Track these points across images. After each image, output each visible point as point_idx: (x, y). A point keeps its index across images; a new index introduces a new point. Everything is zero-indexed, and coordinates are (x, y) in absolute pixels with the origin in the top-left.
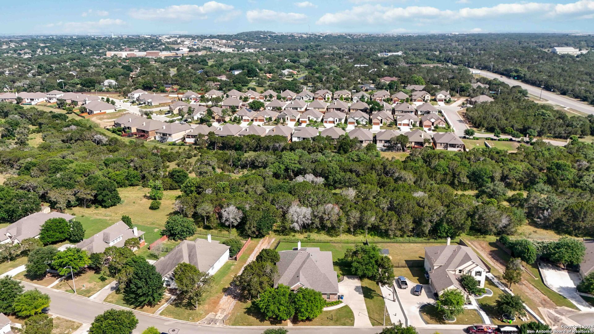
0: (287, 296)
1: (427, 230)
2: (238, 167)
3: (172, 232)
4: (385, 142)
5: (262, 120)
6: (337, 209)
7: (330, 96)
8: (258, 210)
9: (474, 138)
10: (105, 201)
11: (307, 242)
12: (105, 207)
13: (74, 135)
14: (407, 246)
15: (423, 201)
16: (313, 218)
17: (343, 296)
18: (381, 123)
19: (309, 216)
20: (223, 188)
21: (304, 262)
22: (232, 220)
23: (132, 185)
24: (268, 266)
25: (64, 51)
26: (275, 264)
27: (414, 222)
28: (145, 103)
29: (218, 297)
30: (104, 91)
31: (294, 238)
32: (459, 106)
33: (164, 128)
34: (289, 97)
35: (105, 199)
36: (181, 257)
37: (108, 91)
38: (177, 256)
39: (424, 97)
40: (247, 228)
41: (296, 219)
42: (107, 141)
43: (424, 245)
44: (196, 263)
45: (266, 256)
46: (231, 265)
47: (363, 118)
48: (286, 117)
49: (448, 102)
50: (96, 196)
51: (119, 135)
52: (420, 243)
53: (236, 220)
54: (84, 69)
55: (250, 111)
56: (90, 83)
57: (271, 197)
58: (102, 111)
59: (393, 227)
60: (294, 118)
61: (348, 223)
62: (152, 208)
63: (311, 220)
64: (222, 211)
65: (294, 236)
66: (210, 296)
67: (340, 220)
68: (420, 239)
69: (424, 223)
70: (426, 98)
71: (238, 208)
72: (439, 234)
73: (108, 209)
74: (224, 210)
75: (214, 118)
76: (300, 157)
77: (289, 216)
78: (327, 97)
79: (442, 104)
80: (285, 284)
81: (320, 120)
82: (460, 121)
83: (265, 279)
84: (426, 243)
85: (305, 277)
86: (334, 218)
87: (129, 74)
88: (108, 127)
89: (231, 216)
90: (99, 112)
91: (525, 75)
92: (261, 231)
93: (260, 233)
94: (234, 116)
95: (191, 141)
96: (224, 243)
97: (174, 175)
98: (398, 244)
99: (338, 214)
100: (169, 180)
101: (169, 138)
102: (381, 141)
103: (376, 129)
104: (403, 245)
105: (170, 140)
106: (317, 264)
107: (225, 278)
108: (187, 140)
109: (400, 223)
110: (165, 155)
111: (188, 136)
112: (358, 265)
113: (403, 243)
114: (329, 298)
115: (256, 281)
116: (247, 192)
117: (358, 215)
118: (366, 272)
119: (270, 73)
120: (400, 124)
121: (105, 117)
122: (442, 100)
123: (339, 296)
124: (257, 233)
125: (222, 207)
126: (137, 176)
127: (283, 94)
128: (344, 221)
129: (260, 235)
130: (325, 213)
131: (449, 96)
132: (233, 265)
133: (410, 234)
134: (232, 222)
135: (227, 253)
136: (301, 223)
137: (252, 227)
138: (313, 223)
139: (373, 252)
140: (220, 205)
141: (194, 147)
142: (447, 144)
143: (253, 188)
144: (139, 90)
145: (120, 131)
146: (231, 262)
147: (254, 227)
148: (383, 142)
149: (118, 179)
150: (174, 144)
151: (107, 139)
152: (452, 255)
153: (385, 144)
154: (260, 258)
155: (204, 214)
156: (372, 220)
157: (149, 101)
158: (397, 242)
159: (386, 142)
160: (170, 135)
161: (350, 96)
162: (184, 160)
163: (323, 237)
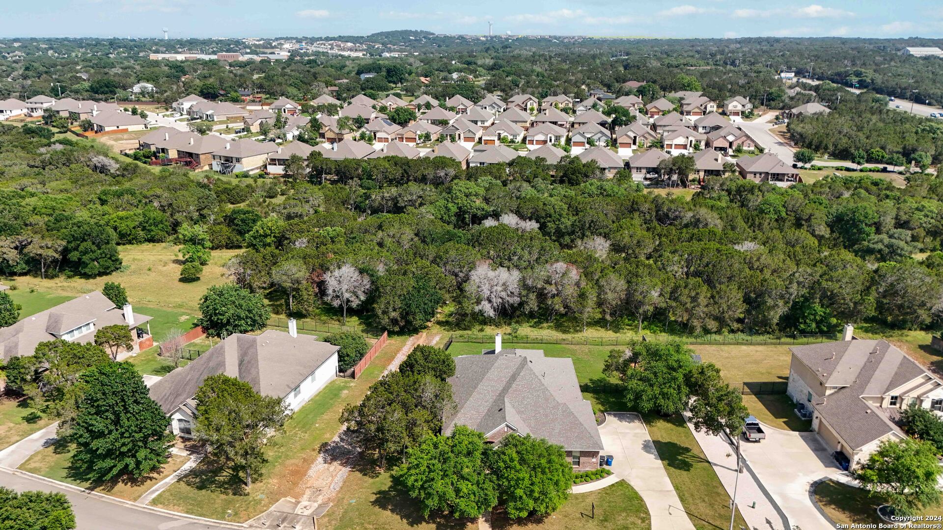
0: (478, 454)
1: (775, 316)
2: (364, 211)
3: (215, 318)
4: (649, 172)
5: (414, 140)
6: (574, 274)
7: (536, 106)
8: (405, 274)
9: (813, 168)
10: (85, 265)
11: (511, 342)
12: (86, 276)
13: (55, 158)
14: (734, 350)
15: (758, 259)
16: (524, 293)
17: (611, 457)
18: (634, 143)
19: (514, 286)
20: (331, 238)
21: (514, 378)
22: (347, 295)
23: (151, 240)
24: (429, 385)
25: (80, 55)
26: (443, 380)
27: (747, 300)
28: (201, 118)
29: (305, 460)
30: (131, 101)
31: (480, 334)
32: (770, 122)
33: (228, 150)
34: (461, 107)
35: (85, 258)
36: (222, 364)
37: (138, 101)
38: (211, 364)
39: (706, 108)
40: (380, 312)
41: (486, 293)
42: (118, 170)
43: (771, 348)
44: (256, 381)
45: (422, 362)
46: (341, 389)
47: (600, 135)
48: (457, 133)
49: (747, 116)
50: (65, 251)
51: (145, 163)
52: (761, 344)
53: (355, 293)
54: (102, 70)
55: (390, 125)
56: (108, 87)
57: (431, 251)
58: (121, 128)
59: (701, 310)
60: (471, 135)
61: (600, 304)
62: (184, 280)
63: (520, 295)
64: (327, 277)
65: (482, 330)
66: (287, 457)
67: (582, 296)
68: (760, 338)
69: (770, 302)
70: (709, 109)
71: (361, 272)
72: (802, 326)
73: (91, 280)
74: (329, 274)
75: (322, 136)
76: (487, 190)
77: (470, 288)
78: (529, 106)
79: (738, 120)
80: (471, 427)
81: (519, 139)
82: (780, 144)
83: (420, 415)
84: (772, 344)
85: (519, 412)
86: (570, 291)
87: (179, 78)
88: (128, 152)
89: (345, 287)
90: (115, 128)
91: (872, 80)
92: (411, 318)
93: (409, 323)
94: (360, 132)
95: (278, 170)
96: (326, 341)
97: (235, 219)
98: (714, 347)
99: (578, 284)
100: (225, 228)
101: (237, 165)
102: (639, 169)
103: (625, 153)
104: (725, 348)
105: (238, 169)
106: (546, 381)
107: (325, 417)
108: (272, 169)
109: (716, 303)
110: (226, 191)
111: (273, 162)
112: (642, 386)
113: (724, 344)
114: (578, 463)
115: (399, 420)
116: (381, 245)
117: (622, 284)
118: (661, 401)
119: (426, 76)
120: (670, 146)
121: (125, 136)
122: (736, 114)
123: (602, 457)
124: (402, 324)
125: (325, 269)
126: (161, 222)
127: (449, 103)
128: (592, 298)
129: (407, 328)
130: (548, 282)
131: (749, 106)
132: (345, 388)
133: (736, 326)
134: (348, 301)
135: (334, 361)
136: (497, 301)
137: (391, 309)
138: (521, 304)
139: (676, 357)
140: (322, 266)
141: (282, 180)
142: (767, 174)
143: (393, 237)
144: (193, 95)
145: (148, 157)
146: (341, 381)
147: (395, 310)
148: (644, 171)
149: (123, 227)
150: (246, 175)
151: (118, 166)
152: (869, 361)
153: (648, 176)
154: (408, 366)
155: (288, 285)
156: (655, 296)
157: (209, 113)
158: (710, 343)
159: (650, 170)
160: (238, 160)
161: (571, 105)
162: (261, 200)
163: (547, 332)
